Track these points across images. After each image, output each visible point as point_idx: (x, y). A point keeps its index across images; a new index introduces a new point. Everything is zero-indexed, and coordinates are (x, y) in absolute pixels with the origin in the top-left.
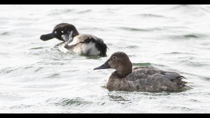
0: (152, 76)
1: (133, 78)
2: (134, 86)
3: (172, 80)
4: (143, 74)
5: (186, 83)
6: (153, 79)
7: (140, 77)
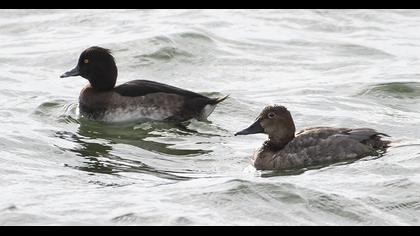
0: (328, 140)
1: (296, 148)
2: (298, 160)
3: (364, 142)
4: (311, 138)
5: (389, 142)
6: (330, 145)
7: (307, 145)
